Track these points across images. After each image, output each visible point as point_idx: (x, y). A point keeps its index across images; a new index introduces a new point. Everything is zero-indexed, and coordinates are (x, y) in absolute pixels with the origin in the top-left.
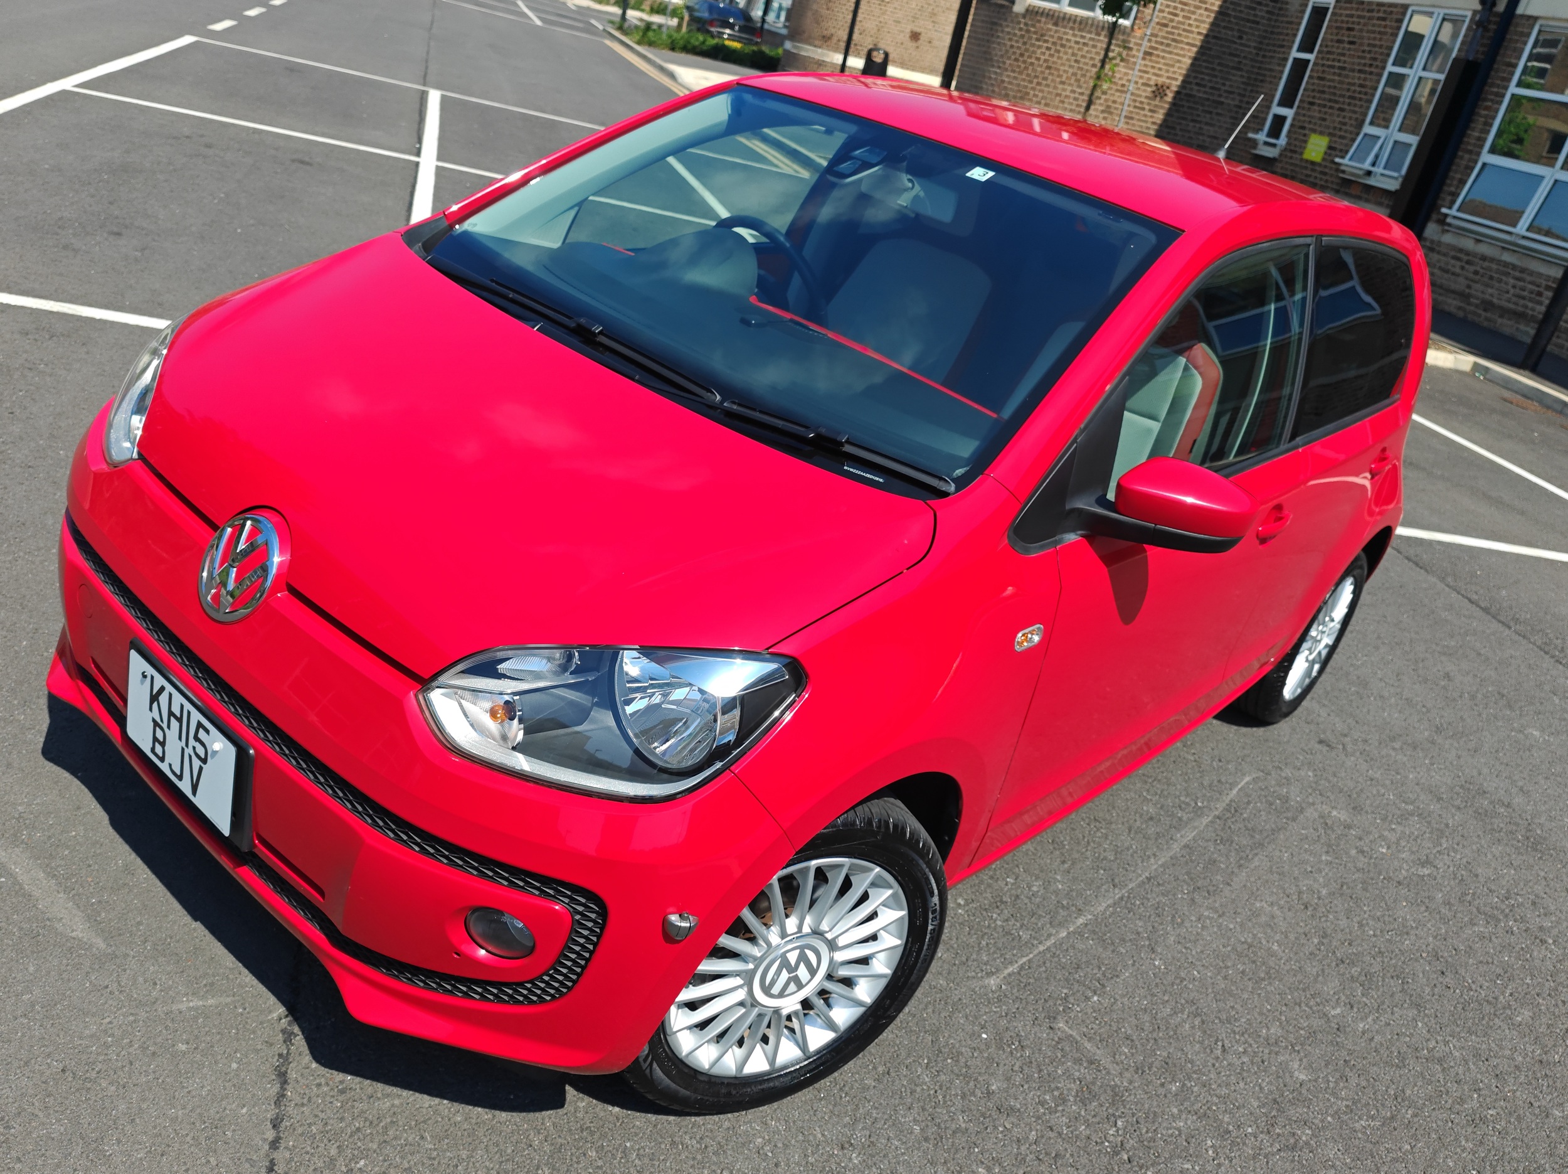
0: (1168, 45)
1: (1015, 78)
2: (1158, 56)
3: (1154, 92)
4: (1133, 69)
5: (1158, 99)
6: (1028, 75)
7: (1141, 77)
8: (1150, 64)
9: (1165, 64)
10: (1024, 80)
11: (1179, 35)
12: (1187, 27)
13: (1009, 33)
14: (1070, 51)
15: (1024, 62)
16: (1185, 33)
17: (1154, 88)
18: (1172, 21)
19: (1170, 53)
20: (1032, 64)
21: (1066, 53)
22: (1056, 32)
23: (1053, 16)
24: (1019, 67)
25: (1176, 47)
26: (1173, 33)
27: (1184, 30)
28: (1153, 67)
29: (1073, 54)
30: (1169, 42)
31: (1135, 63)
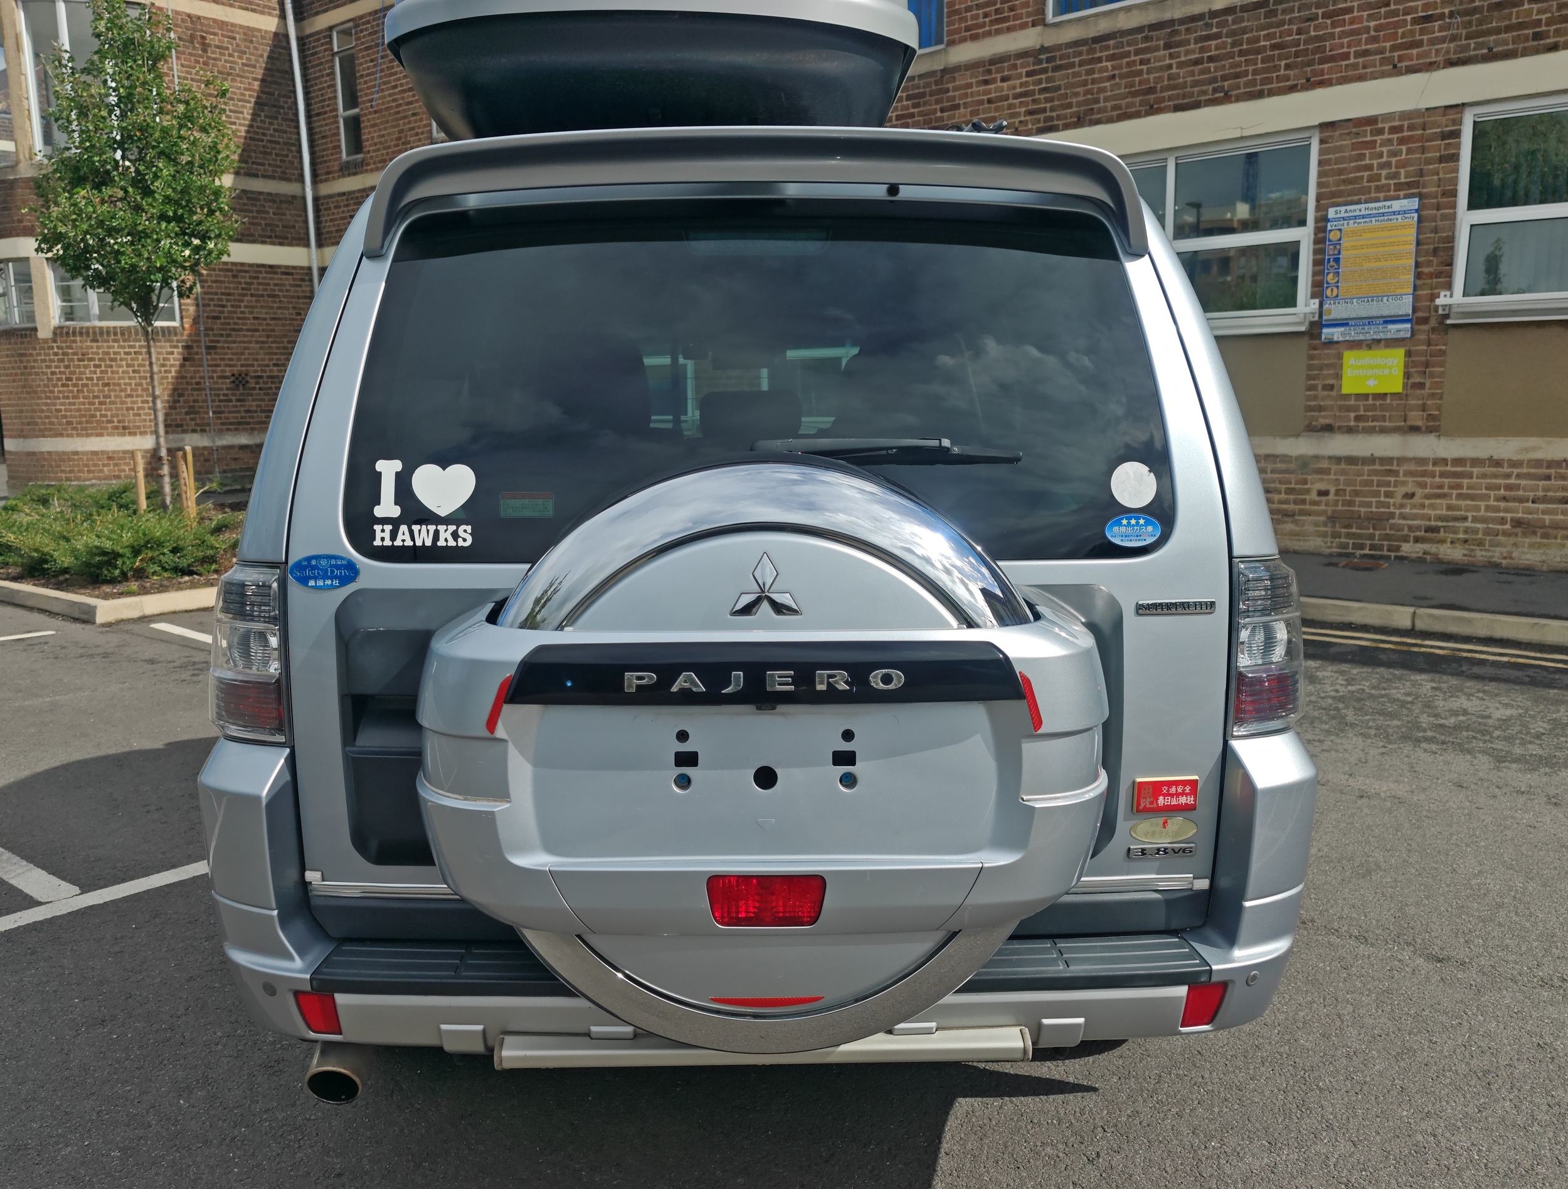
0: (228, 336)
1: (70, 404)
2: (223, 348)
3: (233, 382)
4: (202, 366)
5: (241, 388)
6: (84, 398)
7: (214, 372)
8: (218, 357)
9: (233, 354)
10: (84, 404)
11: (235, 324)
12: (239, 315)
13: (45, 361)
14: (124, 363)
15: (75, 385)
16: (240, 321)
17: (232, 379)
18: (223, 312)
19: (235, 342)
20: (84, 385)
21: (120, 366)
22: (98, 347)
23: (88, 333)
24: (72, 391)
25: (237, 336)
26: (229, 324)
27: (238, 318)
28: (222, 359)
29: (128, 366)
30: (228, 332)
31: (202, 359)
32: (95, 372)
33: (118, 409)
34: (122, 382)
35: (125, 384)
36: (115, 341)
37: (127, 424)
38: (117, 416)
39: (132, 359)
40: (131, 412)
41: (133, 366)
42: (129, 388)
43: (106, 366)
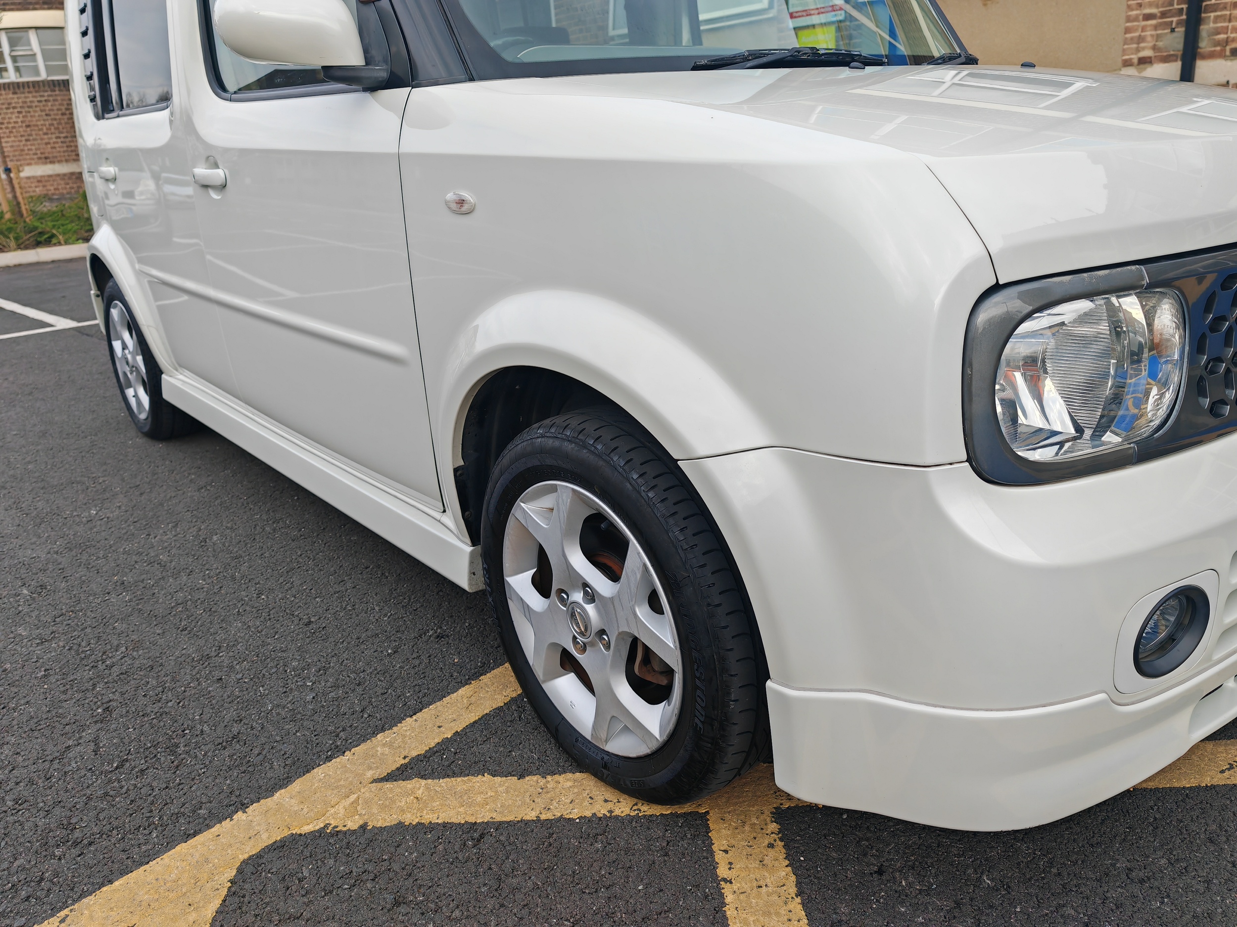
32: (18, 117)
33: (39, 144)
34: (39, 123)
35: (42, 125)
36: (29, 92)
37: (47, 155)
38: (39, 149)
39: (44, 106)
40: (49, 146)
41: (45, 110)
42: (44, 128)
43: (26, 112)
